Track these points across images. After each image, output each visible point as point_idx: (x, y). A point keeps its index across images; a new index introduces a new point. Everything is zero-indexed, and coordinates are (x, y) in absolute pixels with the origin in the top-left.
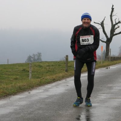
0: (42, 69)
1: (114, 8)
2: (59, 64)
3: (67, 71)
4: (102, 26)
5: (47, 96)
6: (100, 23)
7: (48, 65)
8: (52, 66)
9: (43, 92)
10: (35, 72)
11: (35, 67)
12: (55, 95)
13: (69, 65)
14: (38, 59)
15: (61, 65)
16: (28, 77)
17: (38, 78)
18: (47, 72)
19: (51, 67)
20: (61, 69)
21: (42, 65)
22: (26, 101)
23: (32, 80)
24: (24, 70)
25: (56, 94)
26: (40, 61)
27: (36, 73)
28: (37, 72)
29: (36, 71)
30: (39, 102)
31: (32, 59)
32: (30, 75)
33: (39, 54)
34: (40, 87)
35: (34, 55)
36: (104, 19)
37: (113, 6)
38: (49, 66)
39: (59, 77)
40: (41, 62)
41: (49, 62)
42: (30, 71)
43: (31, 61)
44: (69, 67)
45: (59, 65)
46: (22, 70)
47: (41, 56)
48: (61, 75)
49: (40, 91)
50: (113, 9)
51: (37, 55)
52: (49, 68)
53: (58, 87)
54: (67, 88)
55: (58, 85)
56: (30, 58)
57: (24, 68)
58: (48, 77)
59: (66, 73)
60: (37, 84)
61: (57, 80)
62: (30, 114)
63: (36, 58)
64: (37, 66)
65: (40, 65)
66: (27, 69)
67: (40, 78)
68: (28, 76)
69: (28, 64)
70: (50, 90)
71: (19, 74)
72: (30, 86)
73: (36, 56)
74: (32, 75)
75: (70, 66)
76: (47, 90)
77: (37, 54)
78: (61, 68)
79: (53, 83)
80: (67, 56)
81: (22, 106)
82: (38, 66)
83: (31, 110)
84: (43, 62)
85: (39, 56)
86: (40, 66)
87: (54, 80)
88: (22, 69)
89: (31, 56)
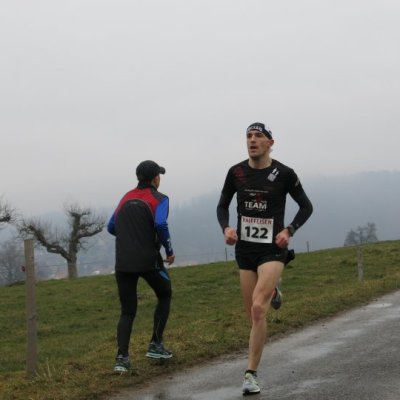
0: (382, 257)
7: (393, 248)
9: (393, 307)
10: (368, 264)
11: (366, 255)
14: (369, 237)
16: (357, 276)
17: (376, 277)
18: (394, 264)
21: (380, 248)
23: (366, 283)
24: (344, 262)
26: (375, 241)
27: (369, 267)
28: (372, 265)
29: (370, 263)
31: (357, 238)
32: (361, 272)
33: (372, 227)
34: (384, 298)
35: (360, 229)
38: (395, 250)
41: (395, 241)
42: (359, 264)
43: (356, 243)
46: (341, 263)
47: (375, 229)
49: (386, 305)
51: (366, 228)
52: (397, 255)
56: (351, 235)
57: (345, 257)
58: (398, 275)
60: (379, 291)
63: (365, 234)
64: (370, 253)
65: (376, 251)
66: (351, 260)
67: (381, 277)
68: (356, 274)
69: (355, 250)
71: (335, 270)
72: (363, 296)
73: (364, 231)
74: (364, 272)
77: (367, 226)
82: (373, 252)
84: (382, 242)
85: (371, 231)
86: (378, 252)
88: (340, 261)
89: (354, 233)
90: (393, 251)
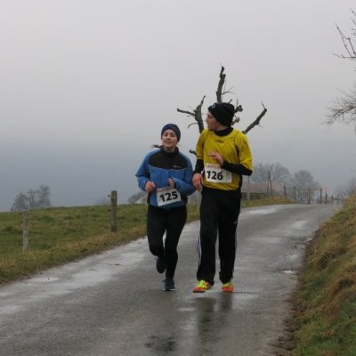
0: (53, 225)
1: (225, 75)
2: (94, 213)
3: (114, 229)
4: (196, 119)
5: (68, 292)
6: (192, 112)
7: (67, 215)
8: (78, 217)
9: (59, 282)
10: (36, 233)
11: (35, 222)
12: (89, 289)
13: (119, 214)
14: (41, 202)
15: (98, 216)
16: (21, 245)
17: (44, 247)
18: (66, 234)
19: (75, 221)
20: (101, 226)
21: (52, 215)
22: (18, 304)
23: (31, 253)
24: (9, 229)
25: (92, 285)
26: (47, 207)
27: (38, 236)
28: (41, 233)
29: (39, 231)
30: (51, 306)
31: (27, 203)
32: (26, 241)
33: (45, 191)
34: (50, 271)
35: (31, 192)
36: (202, 102)
37: (223, 69)
38: (69, 218)
39: (96, 245)
40: (48, 209)
41: (71, 208)
42: (24, 232)
43: (24, 207)
44: (119, 218)
45: (94, 216)
46: (5, 230)
47: (49, 194)
48: (101, 238)
49: (52, 279)
50: (223, 77)
51: (38, 192)
52: (71, 224)
53: (94, 268)
54: (117, 270)
55: (94, 264)
56: (21, 199)
57: (10, 223)
58: (69, 245)
59: (113, 234)
60: (44, 263)
61: (92, 253)
62: (28, 335)
63: (37, 199)
64: (40, 220)
65: (47, 217)
66: (17, 227)
67: (49, 247)
68: (20, 243)
69: (20, 214)
70: (74, 276)
72: (26, 268)
73: (36, 195)
74: (30, 241)
75: (123, 218)
76: (67, 277)
77: (39, 189)
78: (100, 224)
79: (81, 259)
80: (114, 193)
81: (8, 316)
82: (43, 218)
83: (31, 325)
84: (55, 208)
85: (44, 195)
86: (49, 220)
87: (84, 253)
88: (4, 227)
89: (24, 196)
90: (66, 218)
